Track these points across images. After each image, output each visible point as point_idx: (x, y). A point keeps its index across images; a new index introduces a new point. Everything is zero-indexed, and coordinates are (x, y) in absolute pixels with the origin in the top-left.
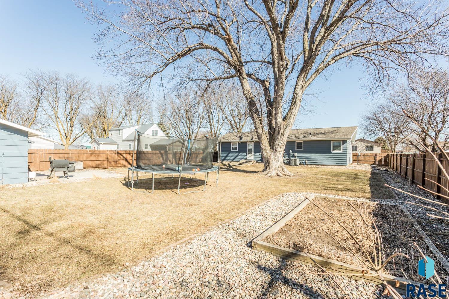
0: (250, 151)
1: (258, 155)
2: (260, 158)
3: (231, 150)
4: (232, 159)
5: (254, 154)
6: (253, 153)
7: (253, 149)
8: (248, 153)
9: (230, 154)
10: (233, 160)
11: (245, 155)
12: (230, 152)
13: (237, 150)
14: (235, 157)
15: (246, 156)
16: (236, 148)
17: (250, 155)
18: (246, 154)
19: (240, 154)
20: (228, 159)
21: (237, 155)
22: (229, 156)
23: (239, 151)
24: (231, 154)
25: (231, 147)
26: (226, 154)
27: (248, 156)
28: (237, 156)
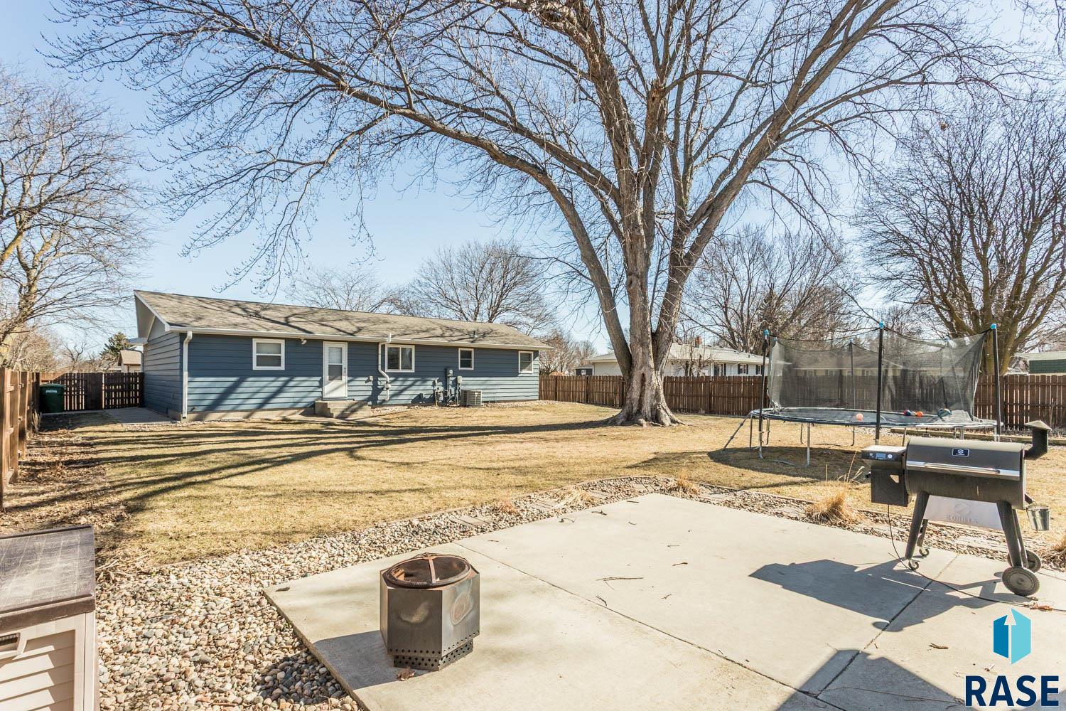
0: (336, 372)
1: (364, 383)
2: (370, 393)
3: (255, 367)
4: (259, 401)
5: (349, 381)
6: (345, 378)
7: (345, 365)
8: (326, 376)
9: (246, 384)
10: (260, 407)
11: (317, 384)
12: (244, 372)
13: (282, 367)
14: (274, 395)
15: (321, 385)
16: (277, 361)
17: (335, 383)
18: (321, 382)
19: (292, 384)
20: (238, 402)
21: (279, 384)
22: (240, 390)
23: (291, 373)
24: (251, 384)
25: (255, 355)
26: (227, 384)
27: (327, 388)
28: (280, 390)
